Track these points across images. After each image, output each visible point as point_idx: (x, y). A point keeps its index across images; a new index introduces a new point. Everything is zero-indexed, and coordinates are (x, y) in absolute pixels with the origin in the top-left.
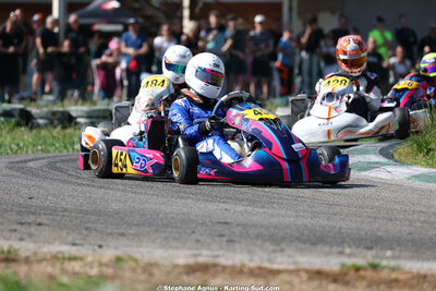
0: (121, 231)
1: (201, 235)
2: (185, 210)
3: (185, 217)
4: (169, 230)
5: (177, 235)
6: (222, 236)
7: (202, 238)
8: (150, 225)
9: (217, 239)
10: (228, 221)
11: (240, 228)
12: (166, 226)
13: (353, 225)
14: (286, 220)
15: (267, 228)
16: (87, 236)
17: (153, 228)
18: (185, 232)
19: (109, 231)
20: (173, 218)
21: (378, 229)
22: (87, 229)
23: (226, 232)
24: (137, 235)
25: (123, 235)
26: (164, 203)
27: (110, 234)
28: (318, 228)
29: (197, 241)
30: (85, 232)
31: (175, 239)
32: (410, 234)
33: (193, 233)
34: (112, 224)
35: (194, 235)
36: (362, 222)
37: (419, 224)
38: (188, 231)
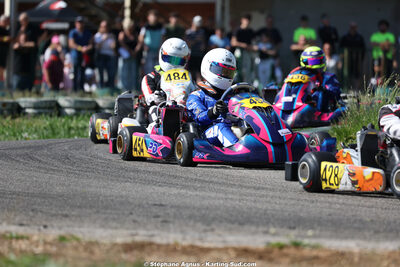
0: (64, 212)
1: (138, 216)
2: (124, 193)
3: (124, 199)
4: (109, 211)
5: (116, 216)
6: (158, 217)
7: (139, 219)
8: (91, 207)
9: (153, 219)
10: (163, 203)
11: (174, 210)
12: (106, 208)
13: (277, 207)
14: (217, 202)
15: (199, 209)
16: (33, 217)
17: (95, 210)
18: (123, 214)
19: (53, 212)
20: (112, 200)
21: (301, 210)
22: (33, 210)
23: (161, 214)
24: (79, 216)
25: (66, 216)
26: (104, 187)
27: (53, 215)
28: (245, 210)
29: (135, 221)
30: (31, 213)
31: (114, 219)
32: (330, 215)
33: (131, 214)
34: (56, 206)
35: (131, 216)
36: (286, 204)
37: (338, 206)
38: (126, 212)
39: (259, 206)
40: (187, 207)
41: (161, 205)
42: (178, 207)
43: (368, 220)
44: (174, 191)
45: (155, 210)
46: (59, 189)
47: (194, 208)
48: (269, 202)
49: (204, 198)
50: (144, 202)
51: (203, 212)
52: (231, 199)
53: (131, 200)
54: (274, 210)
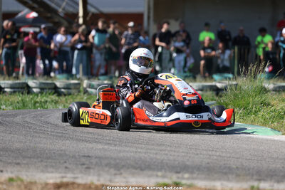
0: (18, 161)
1: (70, 164)
2: (64, 148)
3: (63, 152)
4: (50, 161)
5: (54, 164)
6: (84, 164)
7: (69, 166)
8: (38, 157)
9: (80, 166)
11: (97, 160)
12: (48, 158)
13: (171, 158)
14: (129, 155)
15: (115, 159)
17: (40, 159)
18: (60, 162)
19: (10, 161)
20: (54, 153)
23: (87, 162)
24: (27, 164)
25: (18, 164)
27: (10, 163)
29: (66, 168)
31: (52, 166)
32: (208, 163)
33: (65, 162)
34: (13, 157)
35: (65, 164)
36: (178, 156)
37: (215, 157)
38: (62, 161)
39: (158, 157)
40: (106, 158)
41: (89, 156)
42: (100, 158)
43: (234, 167)
44: (100, 146)
45: (83, 160)
46: (17, 145)
47: (112, 158)
48: (167, 154)
49: (120, 151)
50: (77, 154)
51: (118, 161)
52: (140, 152)
53: (67, 153)
54: (169, 160)
